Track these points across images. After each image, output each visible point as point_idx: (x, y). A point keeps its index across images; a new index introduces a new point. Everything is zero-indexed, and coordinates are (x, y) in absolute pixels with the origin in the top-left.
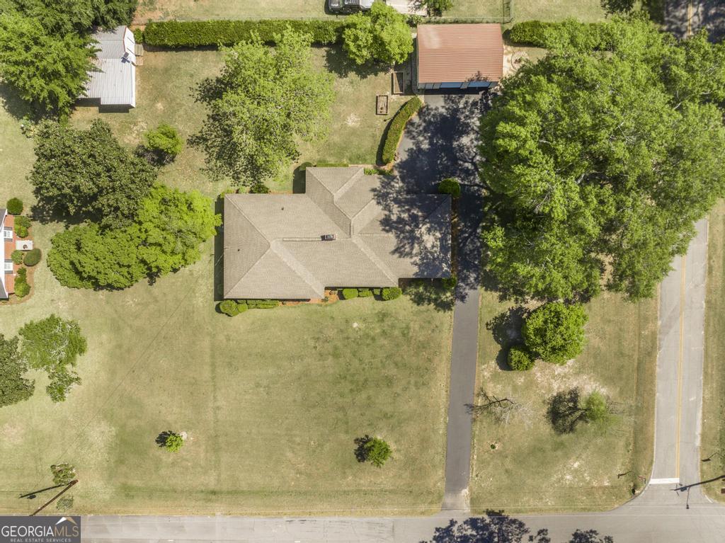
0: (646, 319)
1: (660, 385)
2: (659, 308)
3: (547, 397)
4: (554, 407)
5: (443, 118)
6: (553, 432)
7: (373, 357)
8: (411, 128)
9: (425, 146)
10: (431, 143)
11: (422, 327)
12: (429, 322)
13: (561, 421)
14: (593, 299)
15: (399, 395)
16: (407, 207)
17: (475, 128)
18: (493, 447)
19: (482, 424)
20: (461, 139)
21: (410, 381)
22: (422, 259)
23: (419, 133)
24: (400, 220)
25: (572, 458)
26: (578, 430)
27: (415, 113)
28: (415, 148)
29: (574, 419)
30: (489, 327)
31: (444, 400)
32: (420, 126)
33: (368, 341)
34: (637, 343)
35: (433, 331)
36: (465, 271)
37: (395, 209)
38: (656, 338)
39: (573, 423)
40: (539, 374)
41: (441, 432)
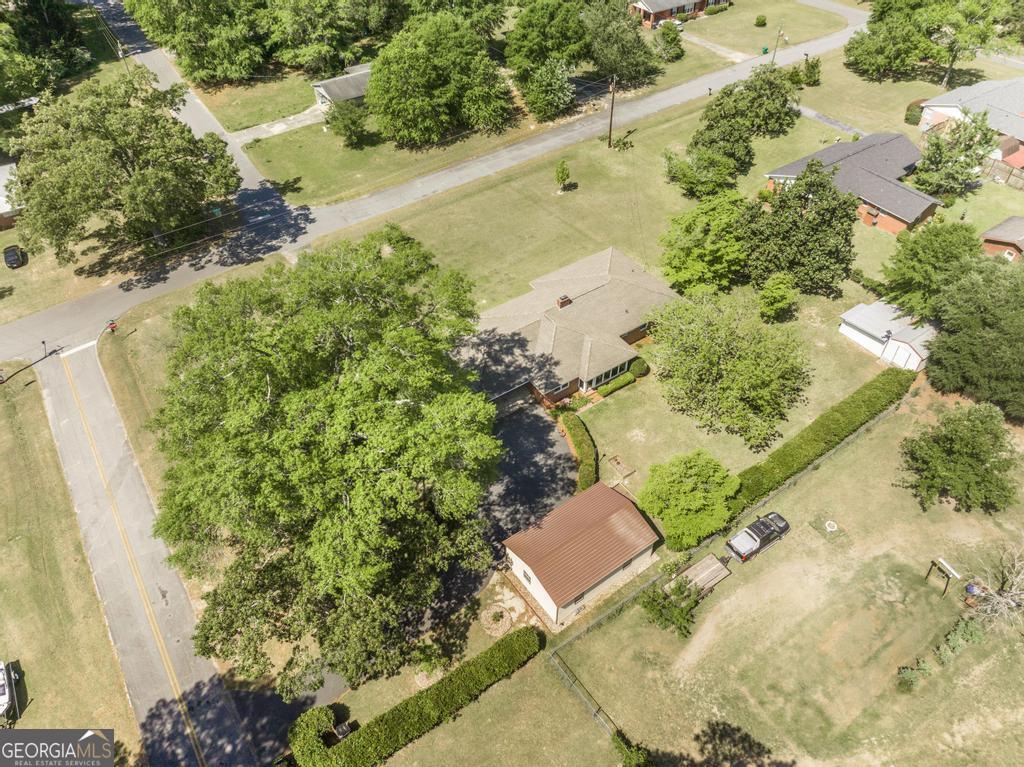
5: (542, 494)
8: (570, 464)
9: (539, 458)
10: (535, 464)
16: (512, 368)
17: (496, 508)
20: (503, 488)
23: (556, 466)
24: (509, 351)
27: (577, 479)
28: (549, 449)
32: (563, 472)
37: (522, 362)
38: (136, 449)
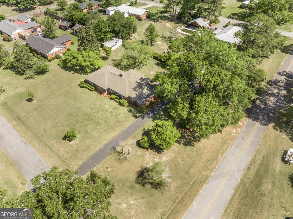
0: (208, 169)
1: (198, 199)
2: (216, 168)
3: (144, 165)
4: (143, 171)
6: (135, 180)
7: (102, 115)
11: (123, 117)
12: (127, 117)
13: (141, 179)
14: (188, 146)
15: (97, 129)
18: (107, 168)
19: (112, 157)
21: (104, 128)
22: (139, 94)
25: (133, 197)
26: (146, 188)
29: (148, 182)
30: (144, 130)
31: (108, 140)
33: (105, 111)
34: (198, 175)
35: (126, 120)
36: (150, 113)
38: (208, 178)
39: (146, 183)
40: (148, 155)
41: (96, 149)
